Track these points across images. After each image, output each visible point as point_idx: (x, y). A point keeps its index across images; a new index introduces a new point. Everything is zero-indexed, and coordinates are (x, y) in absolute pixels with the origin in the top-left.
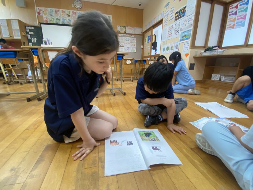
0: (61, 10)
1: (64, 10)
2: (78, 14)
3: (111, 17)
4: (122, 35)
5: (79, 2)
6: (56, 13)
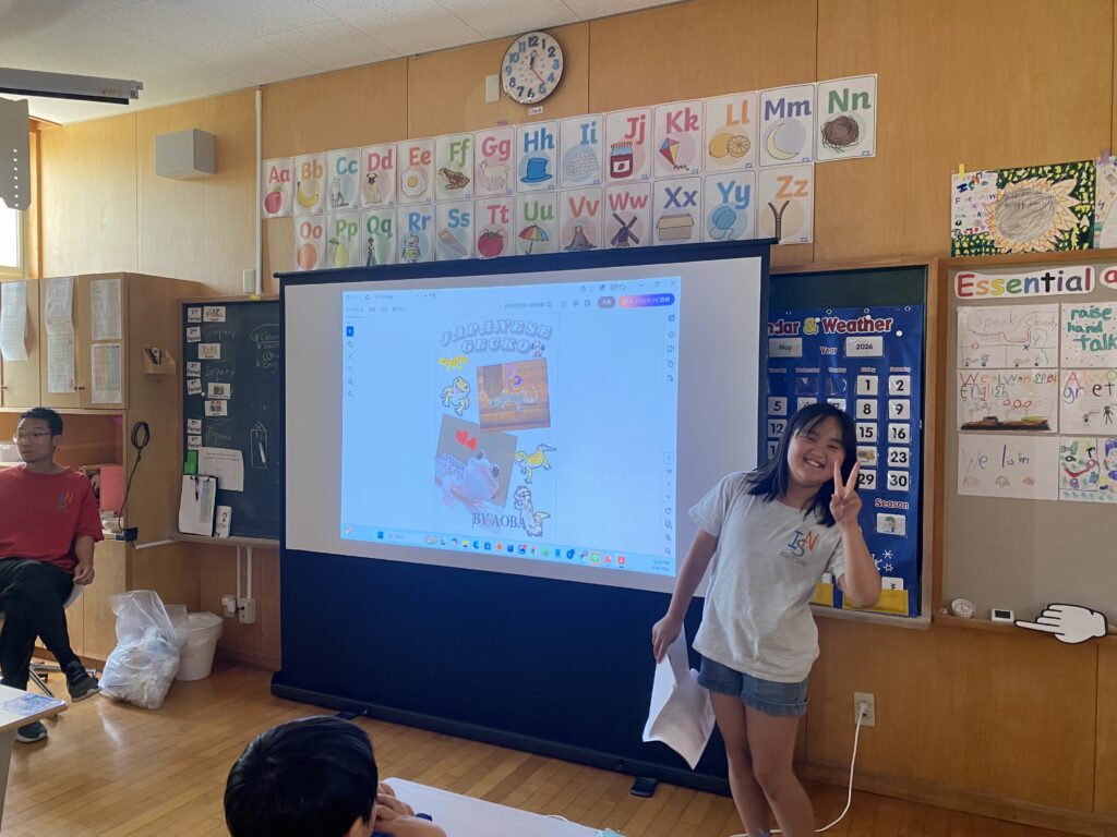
0: (404, 147)
1: (424, 144)
2: (531, 146)
3: (865, 95)
4: (1030, 275)
5: (540, 42)
6: (372, 181)
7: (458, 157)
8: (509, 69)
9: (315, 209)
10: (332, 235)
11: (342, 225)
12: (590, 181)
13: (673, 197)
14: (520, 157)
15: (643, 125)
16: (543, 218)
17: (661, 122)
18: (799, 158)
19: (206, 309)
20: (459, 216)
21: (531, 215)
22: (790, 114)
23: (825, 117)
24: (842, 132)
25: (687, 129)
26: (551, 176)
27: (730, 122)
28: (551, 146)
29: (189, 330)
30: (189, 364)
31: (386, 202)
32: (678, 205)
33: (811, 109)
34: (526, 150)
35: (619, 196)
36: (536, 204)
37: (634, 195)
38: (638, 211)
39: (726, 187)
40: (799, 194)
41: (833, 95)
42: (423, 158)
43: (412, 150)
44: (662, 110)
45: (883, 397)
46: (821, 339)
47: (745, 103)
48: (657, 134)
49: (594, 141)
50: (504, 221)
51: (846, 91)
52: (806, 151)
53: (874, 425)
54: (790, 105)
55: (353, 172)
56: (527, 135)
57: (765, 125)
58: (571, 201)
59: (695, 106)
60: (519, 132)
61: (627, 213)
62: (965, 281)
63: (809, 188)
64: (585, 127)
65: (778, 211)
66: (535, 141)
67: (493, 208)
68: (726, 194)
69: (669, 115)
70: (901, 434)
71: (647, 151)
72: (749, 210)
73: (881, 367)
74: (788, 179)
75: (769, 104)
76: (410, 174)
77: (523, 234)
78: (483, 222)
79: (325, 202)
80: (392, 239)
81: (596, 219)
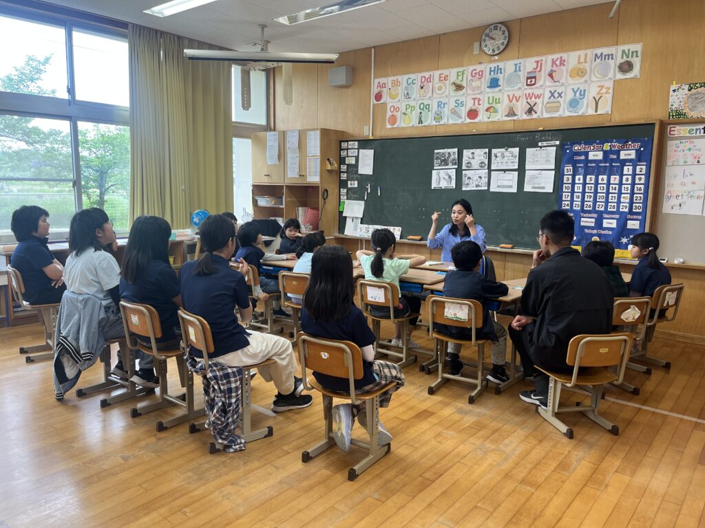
0: (437, 73)
1: (445, 72)
2: (492, 73)
3: (637, 52)
4: (698, 127)
5: (498, 28)
6: (422, 88)
7: (460, 78)
8: (485, 40)
9: (396, 100)
10: (404, 111)
11: (408, 106)
12: (517, 87)
13: (552, 94)
14: (487, 77)
15: (541, 64)
16: (496, 103)
17: (550, 63)
18: (607, 78)
19: (350, 143)
20: (459, 102)
21: (491, 102)
22: (605, 59)
23: (619, 61)
24: (626, 67)
25: (560, 65)
26: (500, 86)
27: (579, 63)
28: (501, 73)
29: (342, 152)
30: (342, 166)
31: (428, 97)
32: (555, 98)
33: (614, 57)
34: (490, 74)
35: (529, 94)
36: (493, 97)
37: (536, 93)
38: (537, 100)
39: (576, 90)
40: (606, 93)
41: (624, 51)
42: (445, 78)
43: (440, 75)
44: (550, 58)
45: (634, 175)
46: (611, 152)
47: (586, 55)
48: (547, 67)
49: (520, 71)
50: (479, 104)
51: (629, 50)
52: (611, 75)
53: (629, 186)
54: (605, 55)
55: (414, 84)
56: (491, 68)
57: (594, 64)
58: (509, 96)
59: (565, 56)
60: (486, 67)
61: (532, 101)
62: (672, 129)
63: (611, 91)
64: (516, 65)
65: (597, 100)
66: (494, 71)
67: (474, 99)
68: (575, 93)
69: (553, 60)
70: (640, 189)
71: (543, 75)
72: (585, 100)
73: (634, 163)
74: (602, 87)
75: (596, 55)
76: (439, 85)
77: (487, 110)
78: (470, 105)
79: (401, 96)
80: (430, 113)
81: (519, 104)
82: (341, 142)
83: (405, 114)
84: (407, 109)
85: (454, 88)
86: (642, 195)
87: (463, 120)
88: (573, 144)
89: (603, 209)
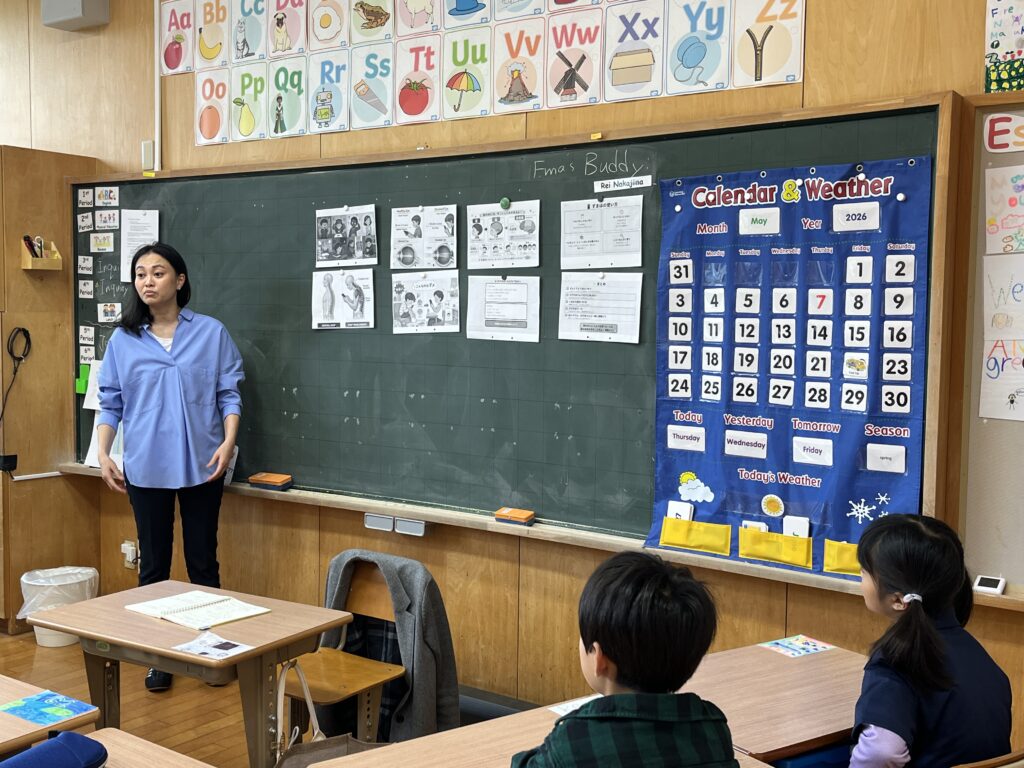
6: (280, 22)
9: (217, 62)
10: (236, 93)
11: (247, 80)
12: (530, 9)
13: (629, 27)
16: (475, 61)
19: (99, 190)
20: (377, 62)
21: (460, 58)
26: (484, 6)
29: (79, 217)
30: (81, 258)
31: (295, 50)
32: (636, 37)
35: (564, 28)
37: (583, 26)
38: (587, 48)
39: (694, 10)
40: (786, 15)
45: (879, 286)
46: (806, 208)
50: (430, 67)
53: (866, 324)
55: (259, 13)
58: (508, 37)
61: (573, 52)
62: (999, 126)
63: (798, 7)
65: (759, 40)
67: (416, 51)
68: (693, 19)
70: (901, 336)
72: (723, 41)
73: (879, 244)
76: (322, 11)
77: (452, 83)
78: (404, 69)
79: (229, 52)
80: (303, 96)
81: (537, 60)
82: (76, 187)
83: (240, 103)
84: (244, 87)
85: (361, 19)
86: (907, 357)
87: (388, 116)
88: (691, 184)
89: (789, 401)
